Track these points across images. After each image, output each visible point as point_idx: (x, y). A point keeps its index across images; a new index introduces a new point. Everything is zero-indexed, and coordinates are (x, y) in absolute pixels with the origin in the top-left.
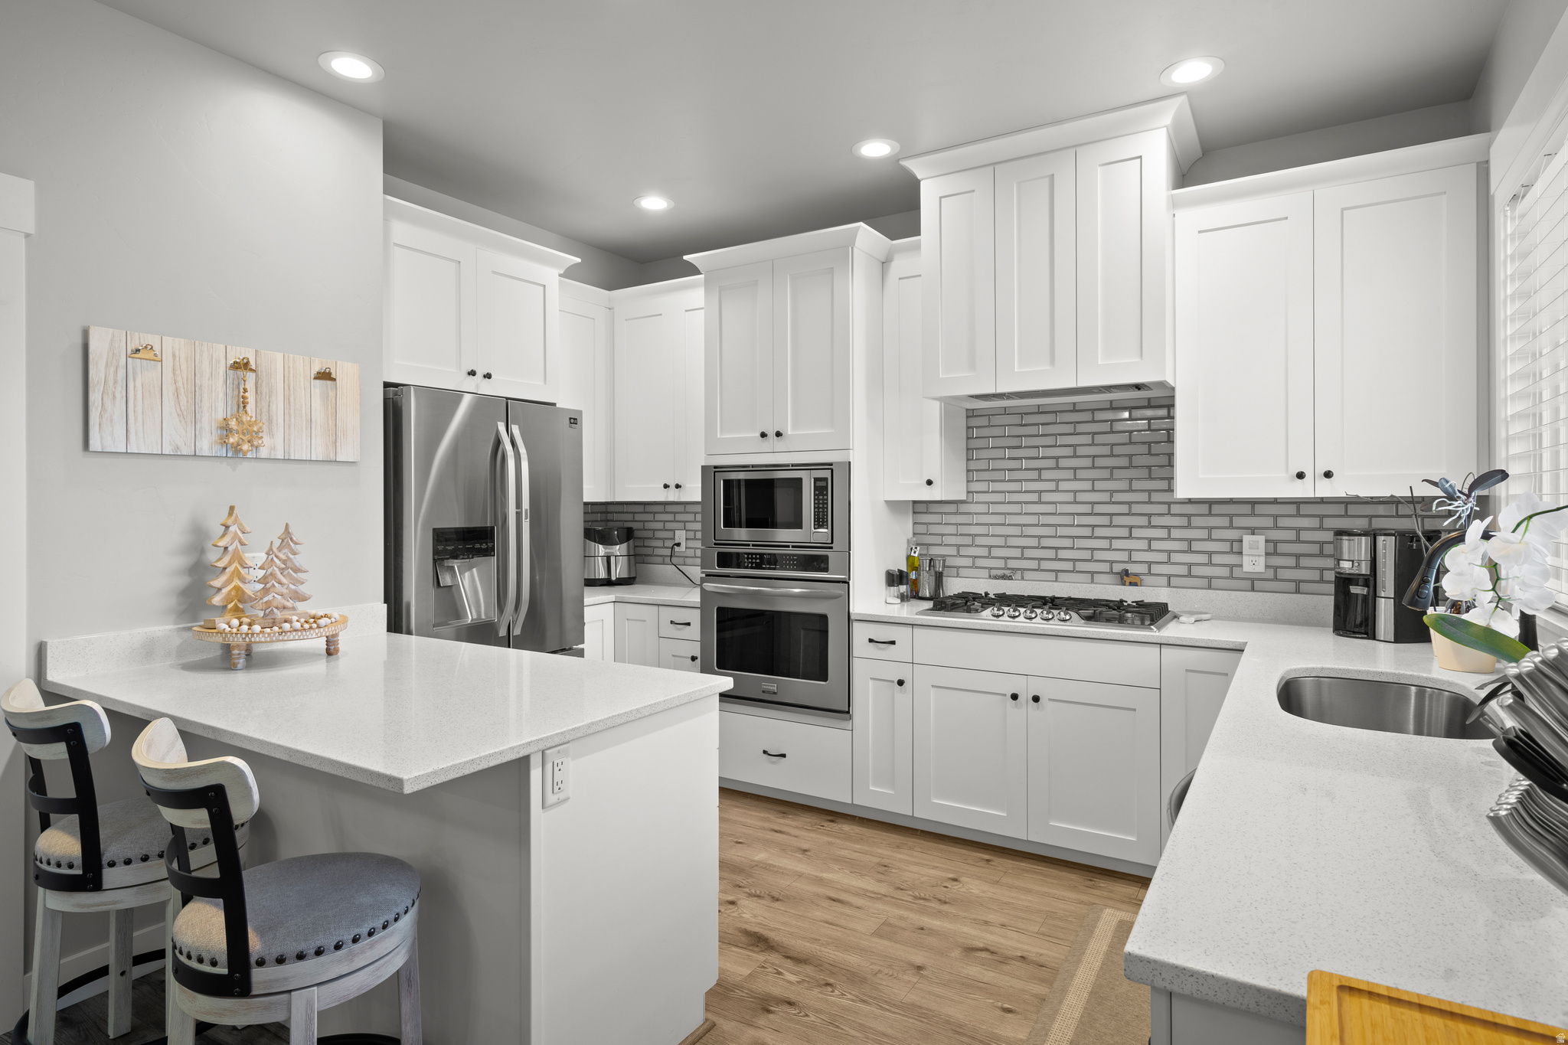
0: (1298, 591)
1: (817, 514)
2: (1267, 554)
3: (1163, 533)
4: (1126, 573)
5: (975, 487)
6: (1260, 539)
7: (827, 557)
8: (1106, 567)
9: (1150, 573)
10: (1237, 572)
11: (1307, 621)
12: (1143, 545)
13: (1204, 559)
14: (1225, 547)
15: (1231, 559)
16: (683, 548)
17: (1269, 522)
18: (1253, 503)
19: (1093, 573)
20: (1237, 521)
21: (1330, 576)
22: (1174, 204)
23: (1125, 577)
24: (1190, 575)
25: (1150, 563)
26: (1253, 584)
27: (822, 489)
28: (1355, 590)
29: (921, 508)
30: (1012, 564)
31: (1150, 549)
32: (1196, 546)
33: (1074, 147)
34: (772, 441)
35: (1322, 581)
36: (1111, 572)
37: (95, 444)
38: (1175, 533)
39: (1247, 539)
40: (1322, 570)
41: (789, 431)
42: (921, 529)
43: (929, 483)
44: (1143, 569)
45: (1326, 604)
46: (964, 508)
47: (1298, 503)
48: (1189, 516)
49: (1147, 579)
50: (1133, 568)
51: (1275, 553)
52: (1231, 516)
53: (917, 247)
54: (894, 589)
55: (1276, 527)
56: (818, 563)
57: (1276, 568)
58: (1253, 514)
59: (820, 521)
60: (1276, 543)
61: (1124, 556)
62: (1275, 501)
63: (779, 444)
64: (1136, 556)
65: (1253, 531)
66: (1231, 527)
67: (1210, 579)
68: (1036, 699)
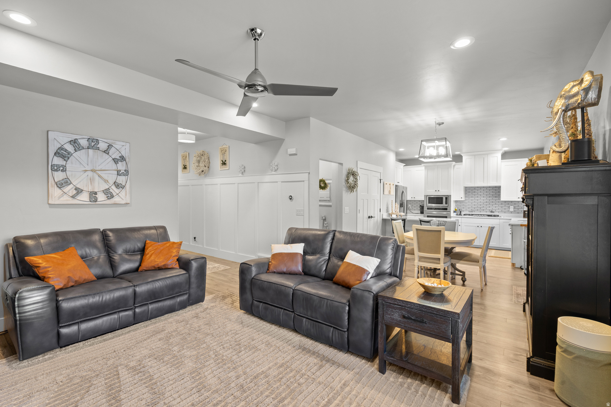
0: (518, 213)
1: (445, 202)
2: (514, 208)
3: (498, 205)
4: (492, 211)
5: (466, 198)
6: (513, 206)
7: (447, 208)
8: (489, 210)
9: (495, 211)
10: (509, 211)
11: (520, 217)
12: (495, 207)
13: (504, 209)
14: (507, 207)
15: (508, 209)
16: (410, 208)
17: (514, 204)
18: (512, 201)
19: (486, 211)
20: (509, 204)
21: (523, 211)
22: (501, 161)
23: (492, 212)
24: (502, 211)
25: (496, 210)
26: (511, 212)
27: (446, 198)
28: (526, 212)
29: (457, 201)
30: (473, 210)
31: (496, 208)
32: (503, 207)
33: (488, 154)
34: (437, 191)
35: (522, 212)
36: (489, 211)
37: (384, 194)
38: (500, 206)
39: (511, 206)
40: (522, 210)
41: (440, 190)
42: (457, 205)
43: (462, 198)
44: (495, 210)
45: (522, 215)
46: (464, 202)
47: (518, 201)
48: (502, 203)
49: (495, 212)
50: (493, 210)
51: (515, 208)
52: (508, 203)
53: (462, 164)
54: (455, 213)
55: (515, 205)
56: (446, 209)
57: (515, 210)
58: (512, 203)
59: (446, 203)
60: (515, 207)
61: (491, 209)
62: (515, 201)
63: (438, 192)
64: (493, 209)
65: (512, 205)
66: (508, 205)
67: (505, 212)
68: (481, 227)
